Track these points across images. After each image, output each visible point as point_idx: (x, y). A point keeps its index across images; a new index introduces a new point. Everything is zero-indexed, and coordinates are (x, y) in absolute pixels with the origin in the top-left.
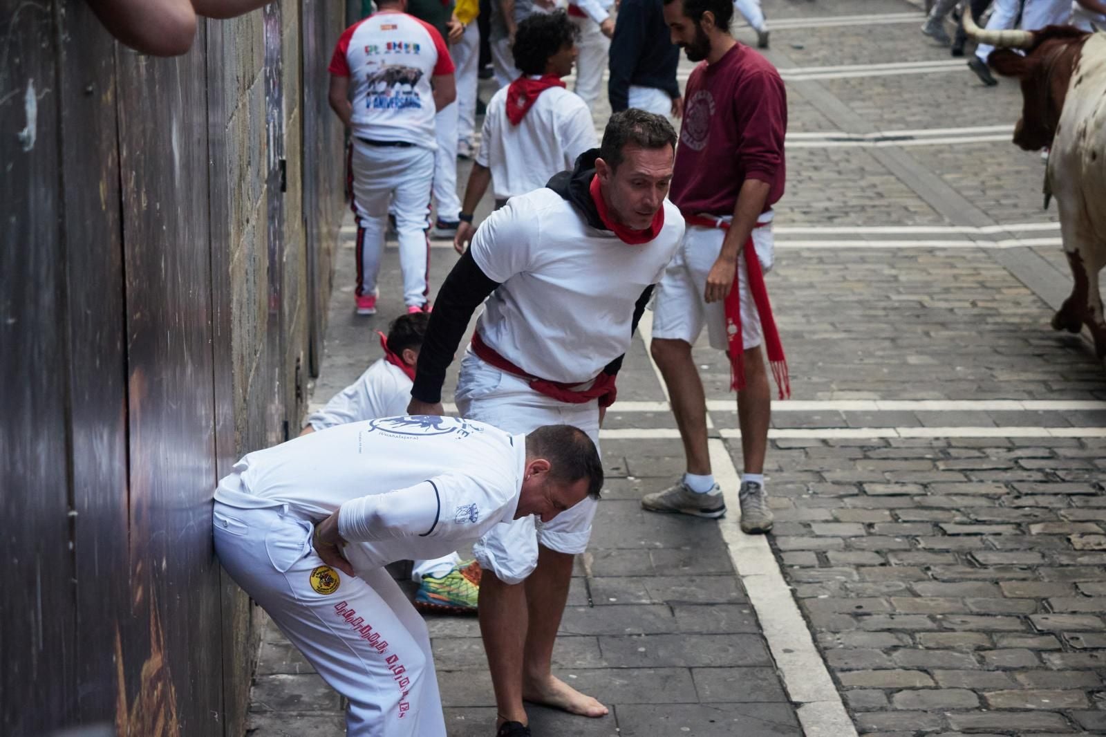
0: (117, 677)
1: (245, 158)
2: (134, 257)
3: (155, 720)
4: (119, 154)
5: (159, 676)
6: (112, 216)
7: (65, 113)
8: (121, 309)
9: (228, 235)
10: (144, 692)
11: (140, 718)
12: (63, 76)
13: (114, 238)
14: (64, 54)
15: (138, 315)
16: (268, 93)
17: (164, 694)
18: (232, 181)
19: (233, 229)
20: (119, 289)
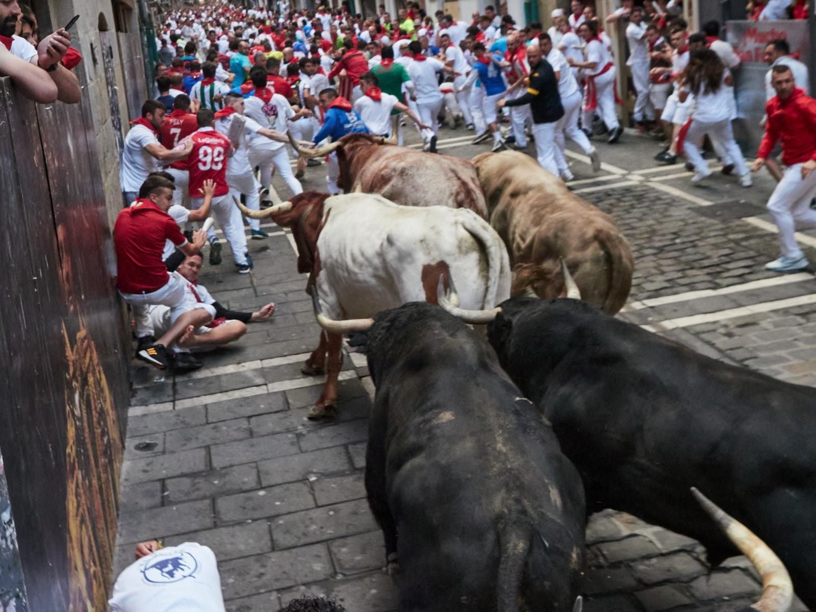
0: (64, 338)
1: (106, 149)
2: (54, 184)
3: (85, 354)
4: (42, 146)
5: (85, 338)
6: (41, 169)
7: (13, 130)
8: (49, 203)
9: (101, 178)
10: (79, 344)
11: (77, 353)
12: (10, 117)
13: (43, 177)
14: (10, 109)
15: (58, 205)
16: (114, 126)
17: (89, 345)
18: (101, 157)
19: (103, 175)
20: (48, 196)
